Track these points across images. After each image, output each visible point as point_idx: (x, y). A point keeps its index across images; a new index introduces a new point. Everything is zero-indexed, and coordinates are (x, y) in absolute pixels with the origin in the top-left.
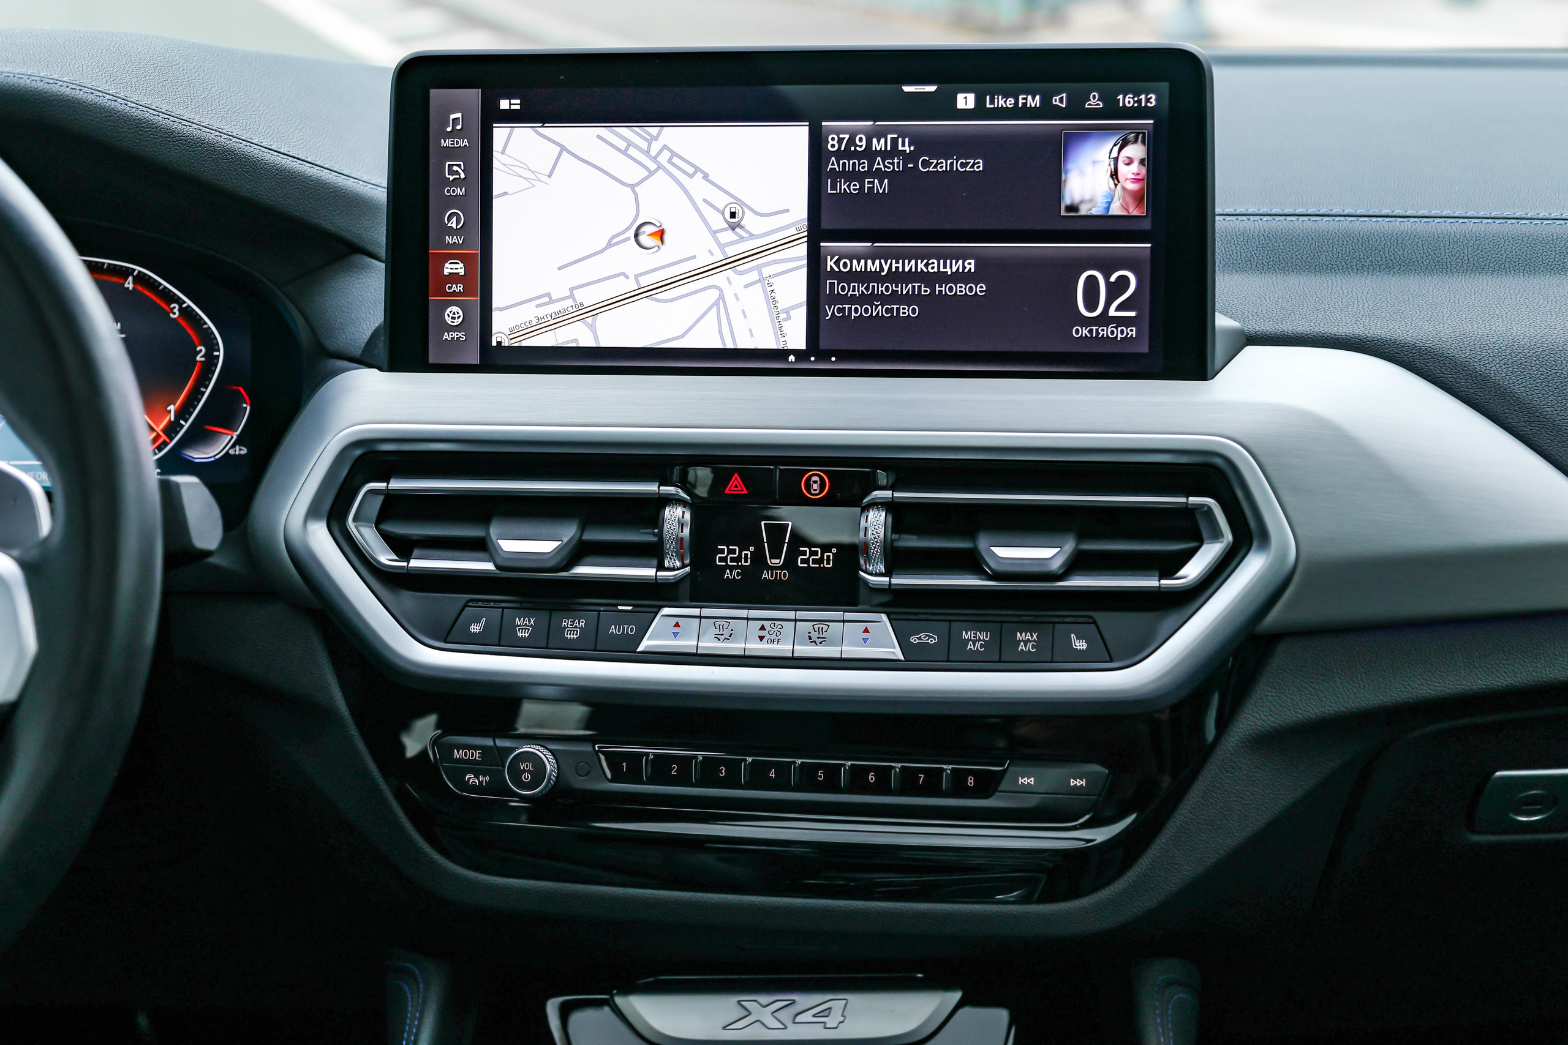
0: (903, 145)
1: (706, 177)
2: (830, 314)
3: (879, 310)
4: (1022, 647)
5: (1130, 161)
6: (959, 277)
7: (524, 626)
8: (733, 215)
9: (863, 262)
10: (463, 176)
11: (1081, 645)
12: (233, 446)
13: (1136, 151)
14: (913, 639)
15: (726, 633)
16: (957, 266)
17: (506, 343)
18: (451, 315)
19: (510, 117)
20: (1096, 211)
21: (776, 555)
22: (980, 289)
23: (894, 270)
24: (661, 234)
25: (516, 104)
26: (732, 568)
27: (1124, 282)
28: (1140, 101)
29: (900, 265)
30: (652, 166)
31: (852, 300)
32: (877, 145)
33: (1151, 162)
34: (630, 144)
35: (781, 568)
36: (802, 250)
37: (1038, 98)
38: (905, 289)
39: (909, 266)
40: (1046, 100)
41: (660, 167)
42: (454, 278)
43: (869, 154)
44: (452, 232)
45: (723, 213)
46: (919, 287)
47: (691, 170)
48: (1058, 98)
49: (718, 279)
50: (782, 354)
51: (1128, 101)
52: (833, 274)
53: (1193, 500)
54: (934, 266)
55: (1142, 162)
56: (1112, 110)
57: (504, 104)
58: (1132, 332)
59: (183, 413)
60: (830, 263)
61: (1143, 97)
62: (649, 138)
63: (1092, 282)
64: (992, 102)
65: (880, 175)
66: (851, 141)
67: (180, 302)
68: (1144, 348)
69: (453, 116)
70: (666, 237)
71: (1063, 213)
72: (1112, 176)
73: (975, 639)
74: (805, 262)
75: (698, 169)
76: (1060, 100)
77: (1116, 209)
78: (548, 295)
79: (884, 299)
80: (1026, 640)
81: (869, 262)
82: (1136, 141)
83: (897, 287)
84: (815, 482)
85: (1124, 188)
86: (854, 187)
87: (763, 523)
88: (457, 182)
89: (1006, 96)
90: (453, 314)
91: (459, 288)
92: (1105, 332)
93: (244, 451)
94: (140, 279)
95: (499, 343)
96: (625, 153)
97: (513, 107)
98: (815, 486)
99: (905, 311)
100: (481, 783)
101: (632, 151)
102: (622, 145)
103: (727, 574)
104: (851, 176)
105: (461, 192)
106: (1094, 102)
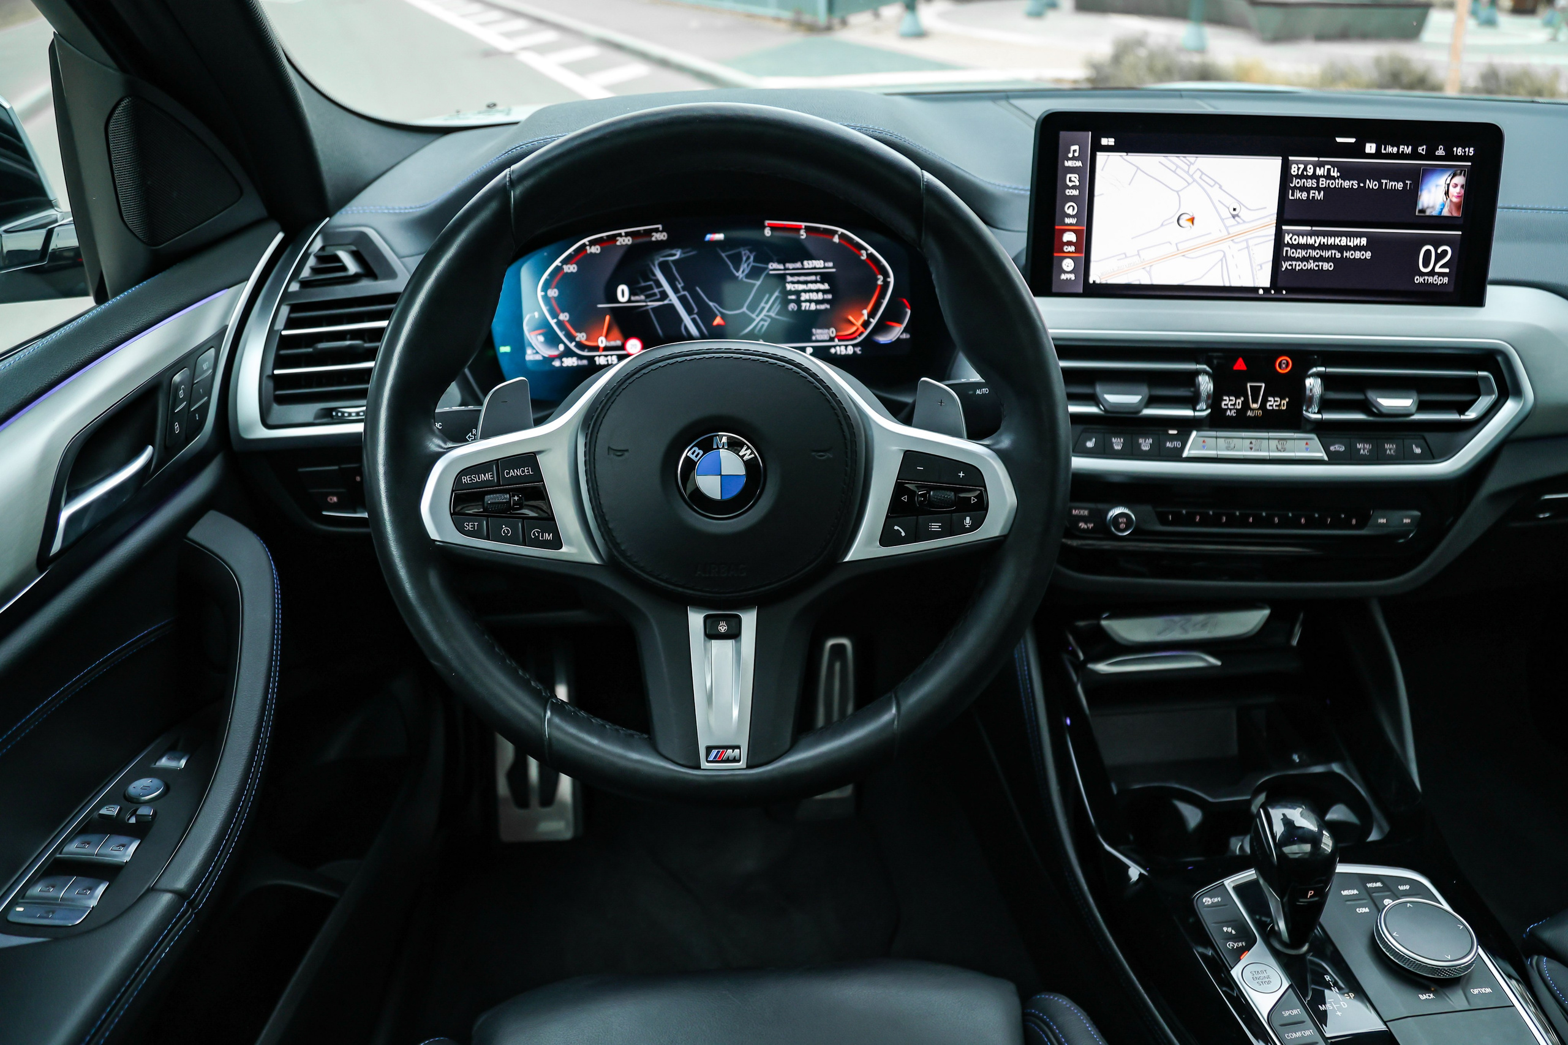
0: (1334, 172)
1: (1220, 187)
2: (1284, 267)
3: (1311, 265)
4: (1388, 452)
5: (1456, 186)
6: (1357, 248)
7: (1118, 444)
8: (1234, 209)
9: (1305, 237)
10: (1078, 184)
11: (1418, 451)
12: (902, 333)
13: (1460, 180)
14: (1332, 448)
15: (1232, 446)
16: (1356, 241)
17: (1098, 282)
18: (1067, 265)
19: (1108, 149)
20: (1435, 213)
21: (1255, 401)
22: (1368, 255)
23: (1322, 244)
24: (1192, 220)
25: (1111, 142)
26: (1231, 410)
27: (1445, 253)
28: (1465, 152)
29: (1325, 241)
30: (1190, 180)
31: (1298, 259)
32: (1320, 172)
33: (1468, 187)
34: (1178, 167)
35: (1258, 409)
36: (1273, 230)
37: (1410, 147)
38: (1327, 254)
39: (1331, 241)
40: (1415, 150)
41: (1194, 180)
42: (1069, 243)
43: (1314, 176)
44: (1069, 216)
45: (1228, 208)
46: (1335, 254)
47: (1212, 183)
48: (1421, 148)
49: (1224, 246)
50: (1256, 289)
51: (1459, 151)
52: (1288, 245)
53: (1480, 373)
54: (1344, 241)
55: (1462, 186)
56: (1450, 156)
57: (1105, 141)
58: (1446, 280)
59: (872, 315)
60: (1287, 238)
61: (1467, 149)
62: (1189, 164)
63: (1428, 252)
64: (1385, 149)
65: (1318, 189)
66: (1305, 169)
67: (866, 250)
68: (1451, 289)
69: (1073, 148)
70: (1195, 222)
71: (1417, 214)
72: (1445, 194)
73: (1364, 448)
74: (1273, 237)
75: (1216, 182)
76: (1422, 150)
77: (1446, 212)
78: (1125, 254)
79: (1315, 259)
80: (1390, 448)
81: (1309, 237)
82: (1460, 174)
83: (1323, 252)
84: (1284, 363)
85: (1451, 201)
86: (1304, 195)
87: (1249, 385)
88: (1074, 187)
89: (1393, 146)
90: (1068, 264)
91: (1072, 249)
92: (1431, 279)
93: (908, 336)
94: (842, 236)
95: (1094, 281)
96: (1174, 172)
97: (1110, 144)
98: (1284, 366)
99: (1326, 266)
100: (1088, 528)
101: (1179, 171)
102: (1173, 167)
103: (1228, 413)
104: (1303, 189)
105: (1076, 193)
106: (1440, 152)
